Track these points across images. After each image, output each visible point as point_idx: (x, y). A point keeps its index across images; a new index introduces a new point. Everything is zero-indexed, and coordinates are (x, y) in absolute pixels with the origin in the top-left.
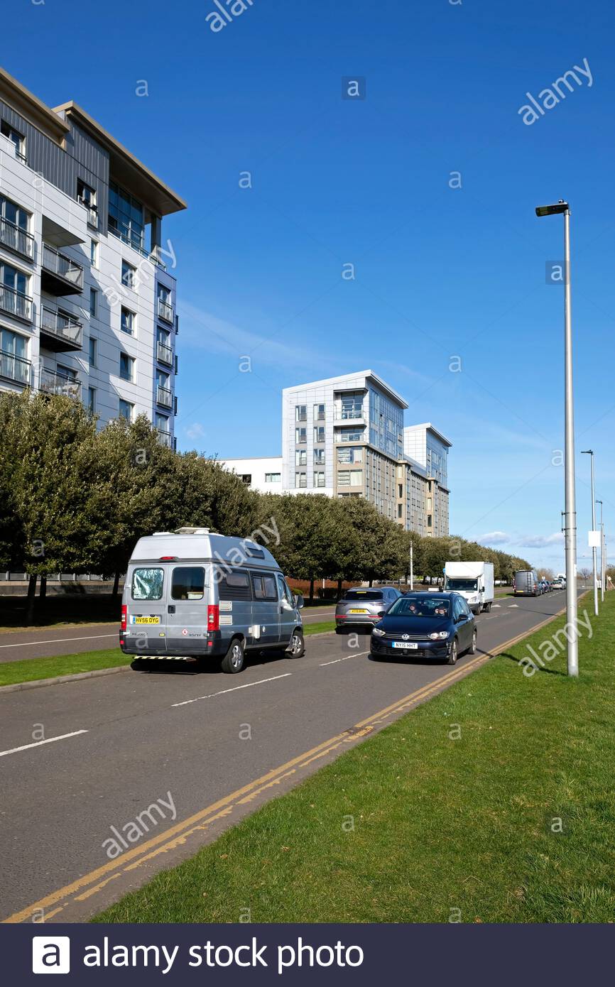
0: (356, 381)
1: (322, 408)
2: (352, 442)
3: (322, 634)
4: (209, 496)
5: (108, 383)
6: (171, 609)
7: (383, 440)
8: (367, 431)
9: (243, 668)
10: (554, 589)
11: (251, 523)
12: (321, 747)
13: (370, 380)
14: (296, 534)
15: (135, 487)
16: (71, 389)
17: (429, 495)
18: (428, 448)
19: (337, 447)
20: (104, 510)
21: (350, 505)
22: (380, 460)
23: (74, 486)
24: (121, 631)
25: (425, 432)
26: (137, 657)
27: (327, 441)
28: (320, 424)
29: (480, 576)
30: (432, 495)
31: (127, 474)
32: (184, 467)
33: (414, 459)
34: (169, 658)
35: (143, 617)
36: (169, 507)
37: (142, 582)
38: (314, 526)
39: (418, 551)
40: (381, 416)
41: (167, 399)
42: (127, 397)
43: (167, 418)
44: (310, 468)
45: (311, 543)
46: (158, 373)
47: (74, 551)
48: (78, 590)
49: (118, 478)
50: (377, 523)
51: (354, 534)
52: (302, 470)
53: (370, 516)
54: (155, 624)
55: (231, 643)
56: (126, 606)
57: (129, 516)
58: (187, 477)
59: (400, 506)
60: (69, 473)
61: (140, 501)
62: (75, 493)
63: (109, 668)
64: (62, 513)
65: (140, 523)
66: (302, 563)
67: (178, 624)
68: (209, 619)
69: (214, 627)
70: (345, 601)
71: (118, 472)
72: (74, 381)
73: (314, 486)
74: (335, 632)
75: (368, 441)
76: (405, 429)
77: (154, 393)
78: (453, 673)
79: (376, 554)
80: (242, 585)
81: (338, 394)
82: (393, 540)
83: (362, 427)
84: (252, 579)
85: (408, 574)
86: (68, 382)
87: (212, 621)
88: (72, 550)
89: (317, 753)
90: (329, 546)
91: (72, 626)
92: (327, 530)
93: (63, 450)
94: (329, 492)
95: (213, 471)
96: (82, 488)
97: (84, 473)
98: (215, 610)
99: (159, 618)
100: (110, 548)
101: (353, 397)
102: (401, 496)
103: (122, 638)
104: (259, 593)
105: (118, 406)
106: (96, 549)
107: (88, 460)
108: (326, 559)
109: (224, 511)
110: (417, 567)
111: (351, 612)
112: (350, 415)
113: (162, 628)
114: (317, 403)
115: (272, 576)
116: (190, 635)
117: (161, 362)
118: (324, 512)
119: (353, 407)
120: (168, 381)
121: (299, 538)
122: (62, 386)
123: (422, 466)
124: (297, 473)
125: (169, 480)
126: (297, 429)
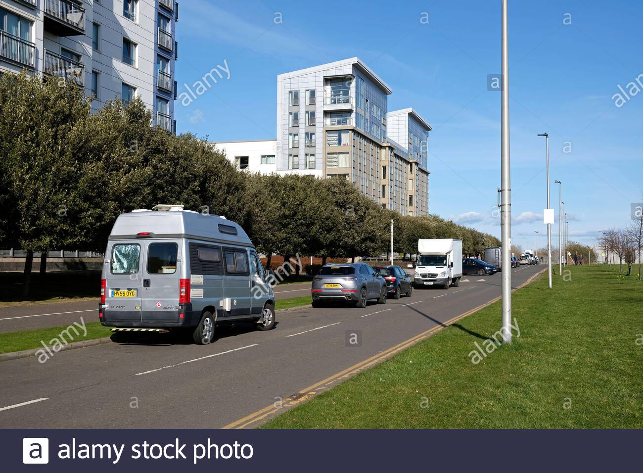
0: (344, 67)
1: (313, 93)
2: (340, 126)
3: (299, 307)
4: (199, 176)
5: (111, 67)
6: (147, 283)
7: (368, 124)
8: (353, 115)
9: (214, 339)
10: (521, 264)
11: (238, 202)
12: (260, 412)
13: (356, 67)
14: (282, 213)
15: (126, 166)
16: (74, 72)
17: (410, 176)
18: (410, 131)
19: (326, 131)
20: (96, 188)
21: (333, 185)
22: (366, 143)
23: (67, 165)
24: (101, 304)
25: (406, 117)
26: (114, 329)
27: (317, 125)
28: (311, 109)
29: (449, 252)
30: (413, 176)
31: (119, 153)
32: (175, 147)
33: (397, 142)
34: (144, 330)
35: (120, 291)
36: (161, 187)
37: (121, 257)
38: (299, 205)
39: (398, 229)
40: (367, 101)
41: (167, 83)
42: (129, 81)
43: (167, 101)
44: (302, 151)
45: (296, 221)
46: (159, 58)
47: (67, 228)
48: (80, 267)
49: (110, 158)
50: (358, 203)
51: (336, 213)
52: (294, 152)
53: (351, 195)
54: (132, 297)
55: (202, 315)
56: (105, 280)
57: (120, 194)
58: (178, 158)
59: (384, 186)
60: (62, 153)
61: (131, 180)
62: (68, 172)
63: (89, 339)
64: (56, 192)
65: (130, 202)
66: (288, 240)
67: (152, 297)
68: (181, 292)
69: (186, 300)
70: (321, 276)
71: (111, 153)
72: (77, 65)
73: (305, 168)
74: (311, 306)
75: (354, 125)
76: (389, 114)
77: (155, 77)
78: (405, 342)
79: (356, 232)
80: (214, 260)
81: (328, 80)
82: (372, 218)
83: (349, 112)
84: (224, 254)
85: (389, 251)
86: (72, 66)
87: (183, 294)
88: (65, 227)
89: (255, 417)
90: (313, 224)
91: (66, 300)
92: (311, 209)
93: (57, 130)
94: (318, 173)
95: (203, 152)
96: (75, 167)
97: (78, 152)
98: (186, 284)
99: (135, 291)
100: (101, 226)
101: (341, 83)
102: (384, 177)
103: (101, 311)
104: (231, 267)
105: (120, 89)
106: (88, 226)
107: (81, 140)
108: (309, 236)
109: (213, 190)
110: (397, 245)
111: (325, 286)
112: (339, 100)
113: (138, 301)
114: (308, 89)
115: (244, 251)
116: (164, 308)
117: (161, 48)
118: (308, 192)
119: (341, 92)
120: (169, 65)
121: (285, 217)
122: (66, 69)
123: (404, 148)
124: (290, 155)
125: (160, 161)
126: (290, 113)
